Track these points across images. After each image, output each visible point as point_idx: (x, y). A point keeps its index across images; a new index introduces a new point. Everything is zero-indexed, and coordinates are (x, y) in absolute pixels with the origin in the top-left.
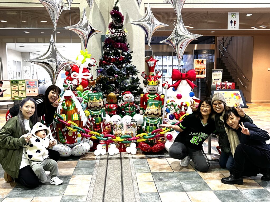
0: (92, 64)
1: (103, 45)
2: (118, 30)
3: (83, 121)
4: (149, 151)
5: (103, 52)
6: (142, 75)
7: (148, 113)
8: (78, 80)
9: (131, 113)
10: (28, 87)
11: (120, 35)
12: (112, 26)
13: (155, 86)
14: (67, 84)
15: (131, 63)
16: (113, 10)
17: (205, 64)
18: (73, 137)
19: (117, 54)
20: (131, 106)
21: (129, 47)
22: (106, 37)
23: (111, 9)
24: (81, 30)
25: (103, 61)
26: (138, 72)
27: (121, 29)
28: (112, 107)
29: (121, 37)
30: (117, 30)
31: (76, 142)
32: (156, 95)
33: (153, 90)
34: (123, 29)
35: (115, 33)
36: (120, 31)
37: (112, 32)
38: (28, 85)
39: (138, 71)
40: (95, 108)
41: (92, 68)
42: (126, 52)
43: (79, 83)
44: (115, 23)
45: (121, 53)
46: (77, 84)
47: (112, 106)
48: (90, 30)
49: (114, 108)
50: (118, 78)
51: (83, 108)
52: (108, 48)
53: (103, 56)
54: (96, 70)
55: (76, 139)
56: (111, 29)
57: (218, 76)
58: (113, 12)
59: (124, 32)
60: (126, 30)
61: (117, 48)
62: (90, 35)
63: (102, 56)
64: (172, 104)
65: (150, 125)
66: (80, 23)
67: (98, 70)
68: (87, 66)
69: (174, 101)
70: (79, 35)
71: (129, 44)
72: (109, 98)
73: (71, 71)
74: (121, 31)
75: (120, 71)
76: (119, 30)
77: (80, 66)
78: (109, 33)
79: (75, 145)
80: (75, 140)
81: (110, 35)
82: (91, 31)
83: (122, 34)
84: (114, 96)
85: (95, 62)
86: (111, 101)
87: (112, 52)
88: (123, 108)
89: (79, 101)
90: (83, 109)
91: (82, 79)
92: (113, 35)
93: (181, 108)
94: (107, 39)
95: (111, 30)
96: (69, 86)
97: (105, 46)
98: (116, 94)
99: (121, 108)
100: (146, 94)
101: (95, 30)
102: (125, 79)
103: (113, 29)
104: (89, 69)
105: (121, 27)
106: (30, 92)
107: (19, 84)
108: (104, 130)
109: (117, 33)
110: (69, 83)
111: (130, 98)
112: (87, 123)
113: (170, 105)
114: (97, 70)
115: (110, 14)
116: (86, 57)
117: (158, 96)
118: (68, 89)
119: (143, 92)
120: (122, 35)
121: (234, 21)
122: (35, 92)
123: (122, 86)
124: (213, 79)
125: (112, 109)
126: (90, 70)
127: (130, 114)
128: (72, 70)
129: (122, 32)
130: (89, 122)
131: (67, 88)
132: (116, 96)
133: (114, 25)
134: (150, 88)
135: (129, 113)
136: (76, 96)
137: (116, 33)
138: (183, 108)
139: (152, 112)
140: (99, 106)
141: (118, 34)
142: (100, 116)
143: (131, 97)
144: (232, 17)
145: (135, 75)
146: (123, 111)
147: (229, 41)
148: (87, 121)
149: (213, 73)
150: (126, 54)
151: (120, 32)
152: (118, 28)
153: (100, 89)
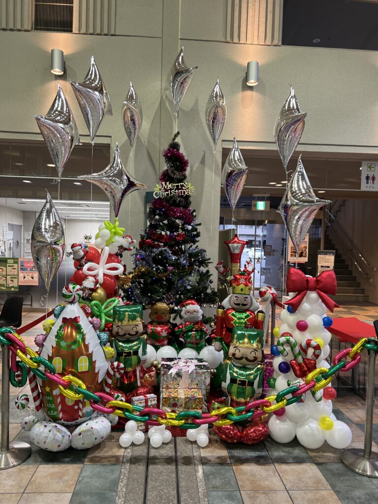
0: (126, 245)
1: (148, 210)
2: (177, 184)
3: (98, 372)
4: (235, 441)
5: (148, 224)
6: (216, 268)
7: (234, 355)
8: (96, 279)
9: (197, 344)
10: (23, 270)
11: (180, 194)
12: (166, 177)
13: (247, 296)
14: (71, 292)
15: (197, 244)
16: (168, 149)
17: (307, 242)
18: (76, 407)
19: (172, 227)
20: (196, 331)
21: (195, 216)
22: (154, 196)
23: (166, 147)
24: (110, 183)
25: (147, 239)
26: (209, 261)
27: (182, 184)
28: (160, 332)
29: (182, 196)
30: (175, 185)
31: (83, 416)
32: (248, 313)
33: (243, 303)
34: (186, 183)
35: (171, 190)
36: (180, 187)
37: (166, 187)
38: (22, 267)
39: (209, 259)
40: (127, 335)
41: (125, 253)
42: (190, 225)
43: (98, 285)
44: (172, 172)
45: (180, 227)
46: (93, 287)
47: (159, 329)
48: (126, 182)
49: (164, 334)
50: (173, 273)
51: (100, 343)
52: (157, 217)
53: (148, 230)
54: (132, 255)
55: (81, 410)
56: (164, 183)
57: (327, 261)
58: (168, 153)
59: (188, 188)
60: (191, 186)
61: (174, 218)
62: (125, 192)
63: (146, 230)
64: (288, 342)
65: (238, 382)
66: (108, 170)
67: (136, 255)
68: (115, 250)
69: (291, 335)
70: (105, 191)
71: (194, 211)
72: (155, 313)
73: (84, 260)
74: (182, 186)
75: (178, 259)
76: (179, 184)
77: (102, 250)
78: (160, 189)
79: (79, 422)
80: (80, 413)
81: (161, 193)
82: (128, 185)
83: (184, 192)
84: (165, 310)
85: (133, 242)
86: (158, 319)
87: (164, 223)
88: (180, 334)
89: (94, 327)
90: (102, 343)
91: (105, 275)
92: (167, 193)
93: (305, 352)
94: (155, 199)
95: (164, 185)
96: (75, 296)
97: (153, 212)
98: (168, 305)
99: (178, 333)
100: (228, 309)
101: (135, 183)
102: (186, 275)
103: (168, 183)
104: (119, 256)
105: (182, 179)
106: (25, 277)
107: (8, 265)
108: (143, 381)
109: (175, 190)
110: (75, 290)
111: (194, 313)
112: (108, 373)
113: (282, 345)
114: (134, 256)
115: (164, 156)
116: (116, 233)
117: (251, 316)
118: (72, 303)
119: (223, 307)
120: (183, 194)
121: (372, 176)
122: (32, 278)
123: (181, 287)
124: (319, 264)
125: (160, 335)
126: (121, 257)
127: (195, 346)
128: (85, 257)
129: (184, 188)
130: (112, 373)
131: (70, 301)
132: (169, 309)
133: (170, 176)
134: (237, 300)
135: (193, 344)
136: (87, 317)
137: (173, 189)
138: (311, 351)
139: (242, 354)
140: (135, 333)
141: (177, 191)
142: (136, 353)
143: (198, 312)
144: (369, 170)
145: (204, 267)
146: (181, 339)
147: (340, 206)
148: (108, 371)
149: (319, 256)
150: (190, 227)
151: (180, 189)
152: (176, 181)
153: (138, 292)
